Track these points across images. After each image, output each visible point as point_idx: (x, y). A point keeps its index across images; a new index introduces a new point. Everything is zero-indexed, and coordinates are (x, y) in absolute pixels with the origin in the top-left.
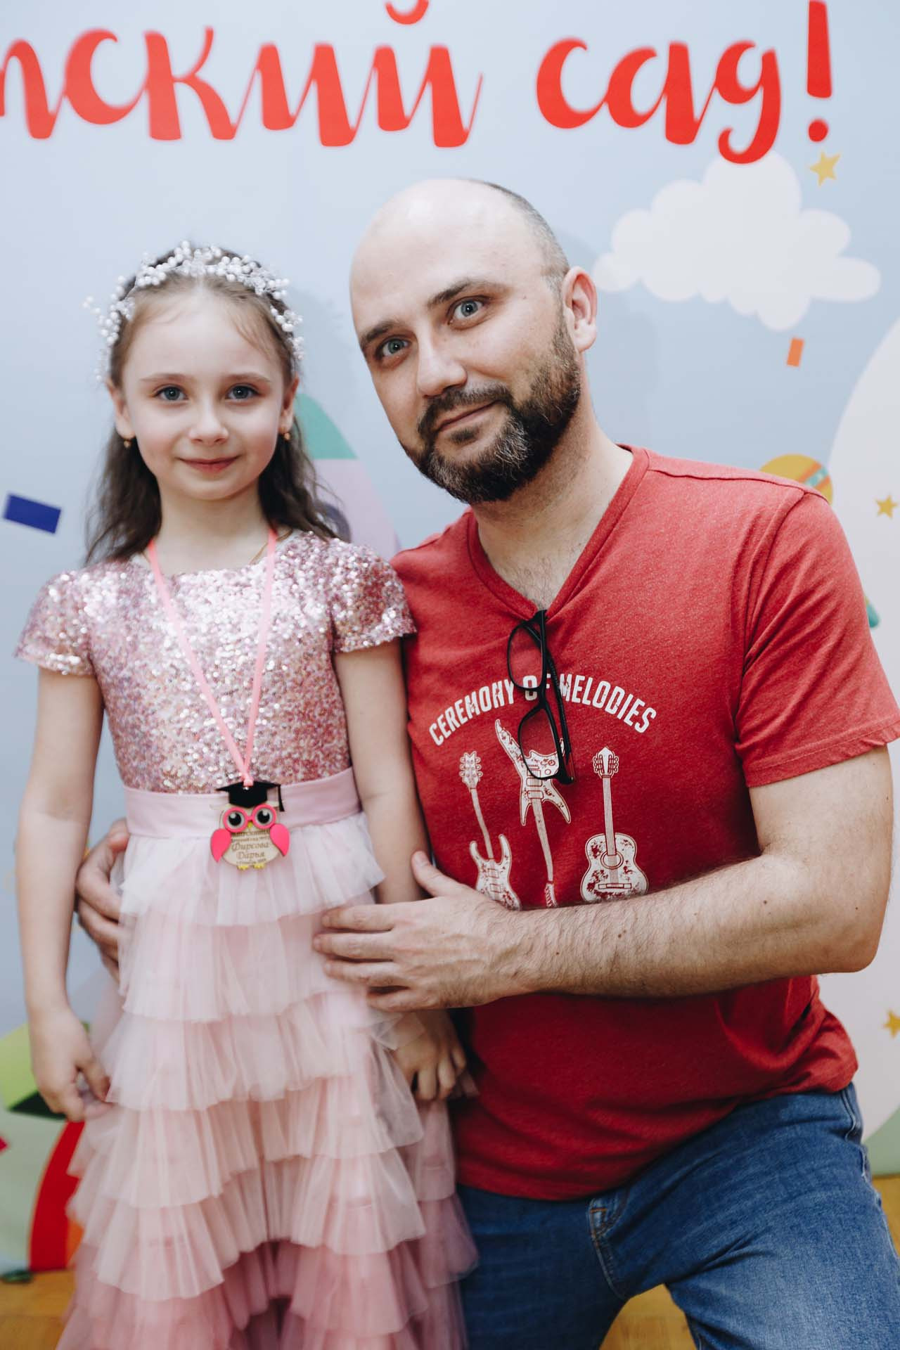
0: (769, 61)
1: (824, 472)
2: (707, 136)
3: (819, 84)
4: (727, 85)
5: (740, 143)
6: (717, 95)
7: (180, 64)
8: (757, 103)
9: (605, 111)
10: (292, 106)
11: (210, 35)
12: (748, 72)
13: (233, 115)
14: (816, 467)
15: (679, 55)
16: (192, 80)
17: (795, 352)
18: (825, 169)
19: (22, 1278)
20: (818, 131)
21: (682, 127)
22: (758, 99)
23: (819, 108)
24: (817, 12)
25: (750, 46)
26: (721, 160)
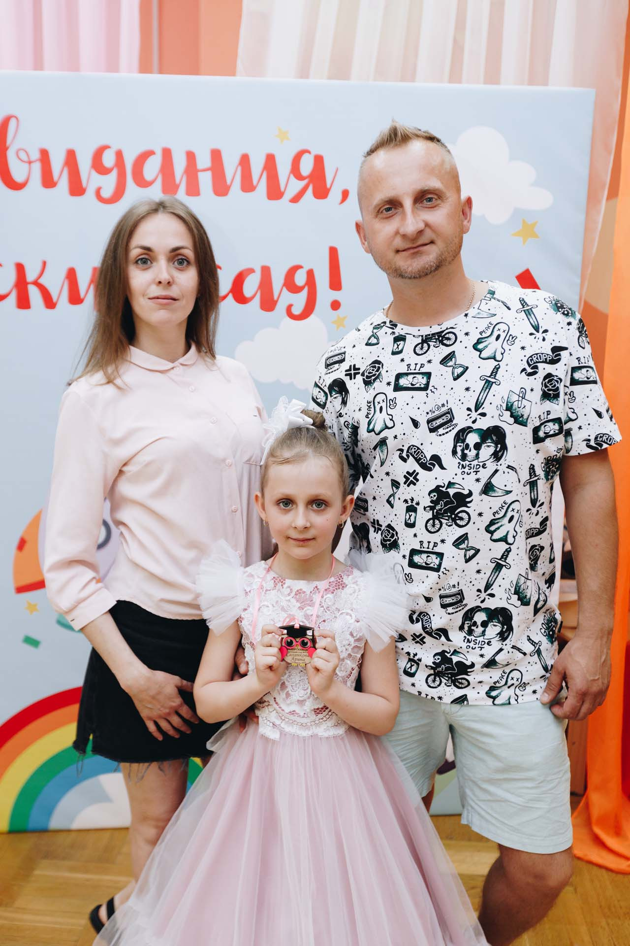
0: (310, 274)
2: (281, 307)
3: (336, 283)
4: (290, 285)
5: (297, 310)
6: (285, 289)
7: (31, 276)
8: (305, 292)
9: (230, 296)
10: (82, 294)
11: (44, 263)
12: (300, 278)
13: (55, 300)
15: (266, 272)
16: (36, 283)
18: (340, 322)
20: (335, 305)
21: (268, 304)
22: (306, 290)
23: (335, 295)
24: (333, 253)
25: (300, 267)
26: (288, 319)
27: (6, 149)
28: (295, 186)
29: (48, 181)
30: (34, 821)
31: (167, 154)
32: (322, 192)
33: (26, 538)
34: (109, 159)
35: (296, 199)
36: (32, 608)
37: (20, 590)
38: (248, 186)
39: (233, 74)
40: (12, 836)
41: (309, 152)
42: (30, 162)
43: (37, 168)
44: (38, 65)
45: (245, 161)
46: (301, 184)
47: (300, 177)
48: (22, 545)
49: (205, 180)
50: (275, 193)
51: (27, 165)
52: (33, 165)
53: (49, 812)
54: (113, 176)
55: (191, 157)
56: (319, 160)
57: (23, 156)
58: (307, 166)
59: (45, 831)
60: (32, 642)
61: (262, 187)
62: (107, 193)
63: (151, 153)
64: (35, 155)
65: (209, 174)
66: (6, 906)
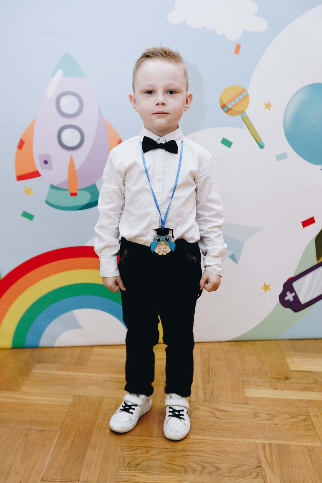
1: (247, 92)
14: (244, 90)
17: (238, 49)
30: (29, 341)
33: (24, 140)
36: (28, 191)
37: (20, 178)
40: (14, 350)
48: (21, 145)
53: (39, 335)
59: (37, 347)
60: (28, 216)
66: (15, 390)
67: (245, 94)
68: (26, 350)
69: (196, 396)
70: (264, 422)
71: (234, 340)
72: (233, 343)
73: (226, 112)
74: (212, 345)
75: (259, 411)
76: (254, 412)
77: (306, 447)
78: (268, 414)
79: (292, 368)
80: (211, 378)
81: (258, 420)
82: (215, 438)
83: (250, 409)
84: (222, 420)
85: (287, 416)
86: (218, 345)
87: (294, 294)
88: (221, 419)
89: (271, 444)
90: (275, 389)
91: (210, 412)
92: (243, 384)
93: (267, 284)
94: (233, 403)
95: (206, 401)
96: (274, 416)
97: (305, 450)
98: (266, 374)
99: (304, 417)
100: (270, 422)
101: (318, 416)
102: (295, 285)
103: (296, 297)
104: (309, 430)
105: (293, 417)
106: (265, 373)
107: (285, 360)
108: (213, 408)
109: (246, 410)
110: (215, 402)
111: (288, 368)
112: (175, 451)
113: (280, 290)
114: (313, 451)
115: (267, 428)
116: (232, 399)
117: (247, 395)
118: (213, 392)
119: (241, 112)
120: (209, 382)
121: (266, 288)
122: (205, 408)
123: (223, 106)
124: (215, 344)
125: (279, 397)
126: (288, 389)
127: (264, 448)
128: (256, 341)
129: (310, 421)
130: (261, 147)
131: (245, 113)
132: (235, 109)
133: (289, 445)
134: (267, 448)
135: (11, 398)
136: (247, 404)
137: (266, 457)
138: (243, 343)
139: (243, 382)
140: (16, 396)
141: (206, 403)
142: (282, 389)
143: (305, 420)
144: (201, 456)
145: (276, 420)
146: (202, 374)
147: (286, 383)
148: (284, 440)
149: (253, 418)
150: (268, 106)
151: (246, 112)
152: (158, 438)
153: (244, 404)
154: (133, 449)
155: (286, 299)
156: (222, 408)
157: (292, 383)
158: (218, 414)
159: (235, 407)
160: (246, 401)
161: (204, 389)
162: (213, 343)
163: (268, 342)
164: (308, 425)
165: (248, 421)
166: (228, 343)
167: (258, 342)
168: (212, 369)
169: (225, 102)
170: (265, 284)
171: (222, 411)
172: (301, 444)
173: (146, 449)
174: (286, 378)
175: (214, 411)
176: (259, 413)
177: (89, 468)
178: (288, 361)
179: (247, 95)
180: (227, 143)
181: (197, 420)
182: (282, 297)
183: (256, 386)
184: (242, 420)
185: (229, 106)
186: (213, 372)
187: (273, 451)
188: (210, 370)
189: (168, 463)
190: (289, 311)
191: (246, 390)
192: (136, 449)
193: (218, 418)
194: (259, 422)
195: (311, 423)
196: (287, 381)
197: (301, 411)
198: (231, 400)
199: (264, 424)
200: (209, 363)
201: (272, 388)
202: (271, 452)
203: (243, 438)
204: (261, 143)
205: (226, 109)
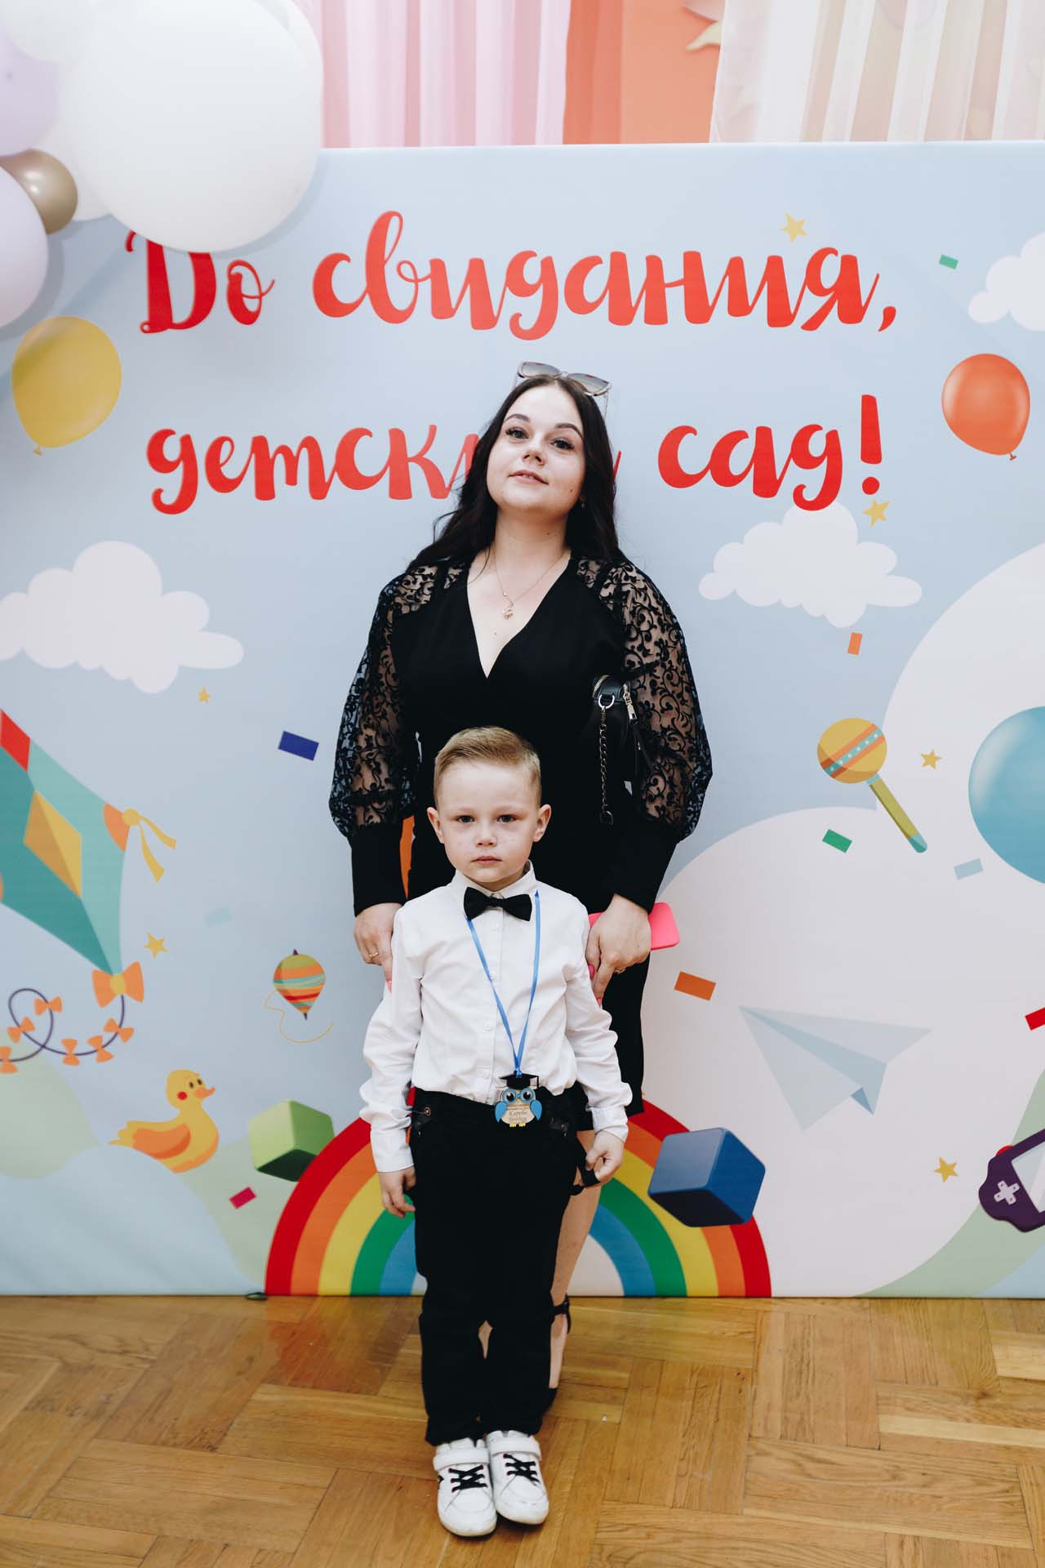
0: (833, 437)
1: (880, 731)
2: (786, 489)
3: (871, 451)
4: (800, 454)
5: (810, 495)
6: (792, 462)
7: (412, 450)
8: (823, 467)
9: (709, 475)
11: (433, 430)
12: (817, 445)
13: (447, 483)
14: (873, 728)
15: (764, 435)
16: (420, 459)
17: (855, 643)
18: (876, 513)
19: (261, 1297)
20: (871, 486)
21: (767, 485)
22: (824, 465)
23: (871, 470)
24: (869, 404)
25: (818, 428)
26: (796, 508)
27: (385, 262)
28: (812, 304)
29: (442, 308)
30: (390, 1279)
31: (619, 262)
32: (853, 312)
34: (532, 272)
35: (813, 324)
38: (740, 306)
39: (706, 139)
40: (358, 1301)
41: (835, 252)
42: (416, 281)
43: (426, 288)
44: (412, 137)
45: (736, 268)
46: (822, 300)
47: (818, 290)
49: (675, 299)
50: (780, 316)
51: (413, 285)
52: (420, 284)
54: (537, 298)
55: (654, 264)
56: (849, 265)
57: (407, 271)
58: (830, 273)
59: (406, 1295)
61: (761, 308)
62: (527, 323)
63: (596, 261)
64: (424, 270)
65: (681, 289)
66: (368, 1393)
67: (876, 736)
68: (382, 1300)
69: (765, 1427)
70: (912, 1490)
71: (868, 1296)
72: (867, 1303)
73: (834, 775)
74: (817, 1304)
75: (903, 1466)
76: (891, 1468)
77: (996, 1547)
78: (924, 1474)
79: (1003, 1370)
80: (803, 1385)
81: (898, 1486)
82: (796, 1518)
83: (885, 1460)
84: (817, 1481)
85: (965, 1481)
86: (829, 1305)
87: (1017, 1187)
88: (815, 1478)
89: (918, 1537)
90: (951, 1418)
91: (793, 1461)
92: (877, 1404)
93: (949, 1162)
94: (847, 1446)
95: (786, 1438)
96: (936, 1479)
97: (992, 1553)
98: (937, 1384)
99: (1006, 1486)
100: (926, 1491)
101: (1038, 1485)
102: (1018, 1164)
103: (1022, 1194)
104: (1012, 1514)
105: (979, 1484)
106: (933, 1381)
107: (990, 1350)
108: (800, 1454)
109: (874, 1462)
110: (806, 1441)
111: (995, 1370)
112: (708, 1538)
113: (982, 1177)
114: (1010, 1557)
115: (917, 1503)
116: (847, 1435)
117: (882, 1429)
118: (806, 1417)
119: (869, 775)
120: (798, 1394)
121: (946, 1170)
122: (783, 1454)
123: (827, 764)
124: (823, 1303)
125: (957, 1437)
126: (983, 1421)
127: (902, 1544)
128: (925, 1298)
129: (1019, 1494)
130: (920, 848)
131: (878, 776)
132: (855, 768)
133: (958, 1542)
134: (909, 1545)
135: (359, 1408)
136: (879, 1449)
137: (901, 1562)
138: (893, 1303)
139: (877, 1396)
140: (370, 1405)
141: (786, 1442)
142: (968, 1421)
143: (1007, 1491)
144: (763, 1552)
145: (939, 1489)
146: (784, 1376)
147: (980, 1406)
148: (949, 1529)
149: (889, 1481)
150: (931, 760)
151: (878, 773)
152: (674, 1509)
153: (873, 1449)
154: (620, 1528)
155: (998, 1198)
156: (821, 1454)
157: (996, 1406)
158: (810, 1466)
159: (850, 1454)
160: (878, 1444)
161: (785, 1409)
162: (820, 1301)
163: (957, 1303)
164: (1012, 1503)
165: (874, 1487)
166: (855, 1303)
167: (930, 1303)
168: (808, 1365)
169: (830, 754)
170: (942, 1162)
171: (819, 1461)
172: (986, 1541)
173: (647, 1530)
174: (984, 1395)
175: (800, 1460)
176: (904, 1470)
177: (531, 1557)
178: (998, 1353)
179: (882, 739)
180: (837, 841)
181: (761, 1479)
182: (987, 1194)
183: (908, 1409)
184: (862, 1484)
185: (841, 763)
186: (811, 1371)
187: (921, 1552)
188: (804, 1367)
189: (691, 1560)
190: (1006, 1227)
191: (882, 1418)
192: (626, 1529)
193: (809, 1476)
194: (900, 1489)
195: (1020, 1498)
196: (984, 1402)
197: (1003, 1471)
198: (844, 1438)
199: (912, 1494)
200: (803, 1349)
201: (944, 1415)
202: (916, 1554)
203: (858, 1521)
204: (918, 841)
205: (832, 769)
